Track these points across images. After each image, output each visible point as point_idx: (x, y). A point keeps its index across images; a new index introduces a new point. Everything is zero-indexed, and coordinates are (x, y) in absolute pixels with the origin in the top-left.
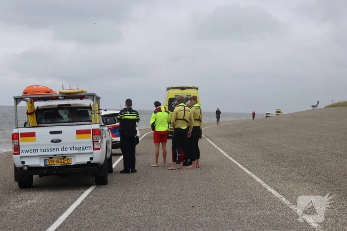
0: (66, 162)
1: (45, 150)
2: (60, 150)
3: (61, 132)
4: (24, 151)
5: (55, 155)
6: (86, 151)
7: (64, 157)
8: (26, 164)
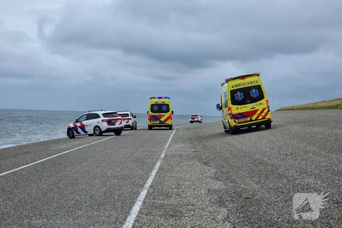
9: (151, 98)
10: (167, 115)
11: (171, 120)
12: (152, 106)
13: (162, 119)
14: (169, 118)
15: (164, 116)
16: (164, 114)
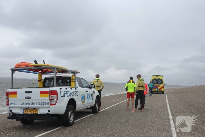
0: (35, 112)
1: (22, 104)
2: (30, 104)
3: (31, 92)
4: (11, 104)
5: (29, 107)
6: (45, 106)
7: (34, 109)
8: (12, 112)
9: (152, 76)
10: (161, 86)
11: (164, 88)
12: (153, 80)
13: (159, 88)
14: (163, 87)
15: (159, 86)
16: (159, 85)
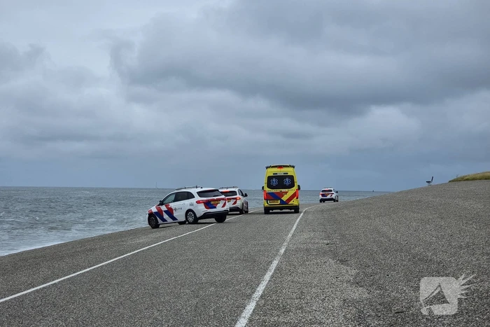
9: (267, 168)
10: (291, 192)
11: (297, 198)
12: (270, 178)
13: (285, 198)
14: (294, 195)
15: (286, 193)
16: (286, 190)
